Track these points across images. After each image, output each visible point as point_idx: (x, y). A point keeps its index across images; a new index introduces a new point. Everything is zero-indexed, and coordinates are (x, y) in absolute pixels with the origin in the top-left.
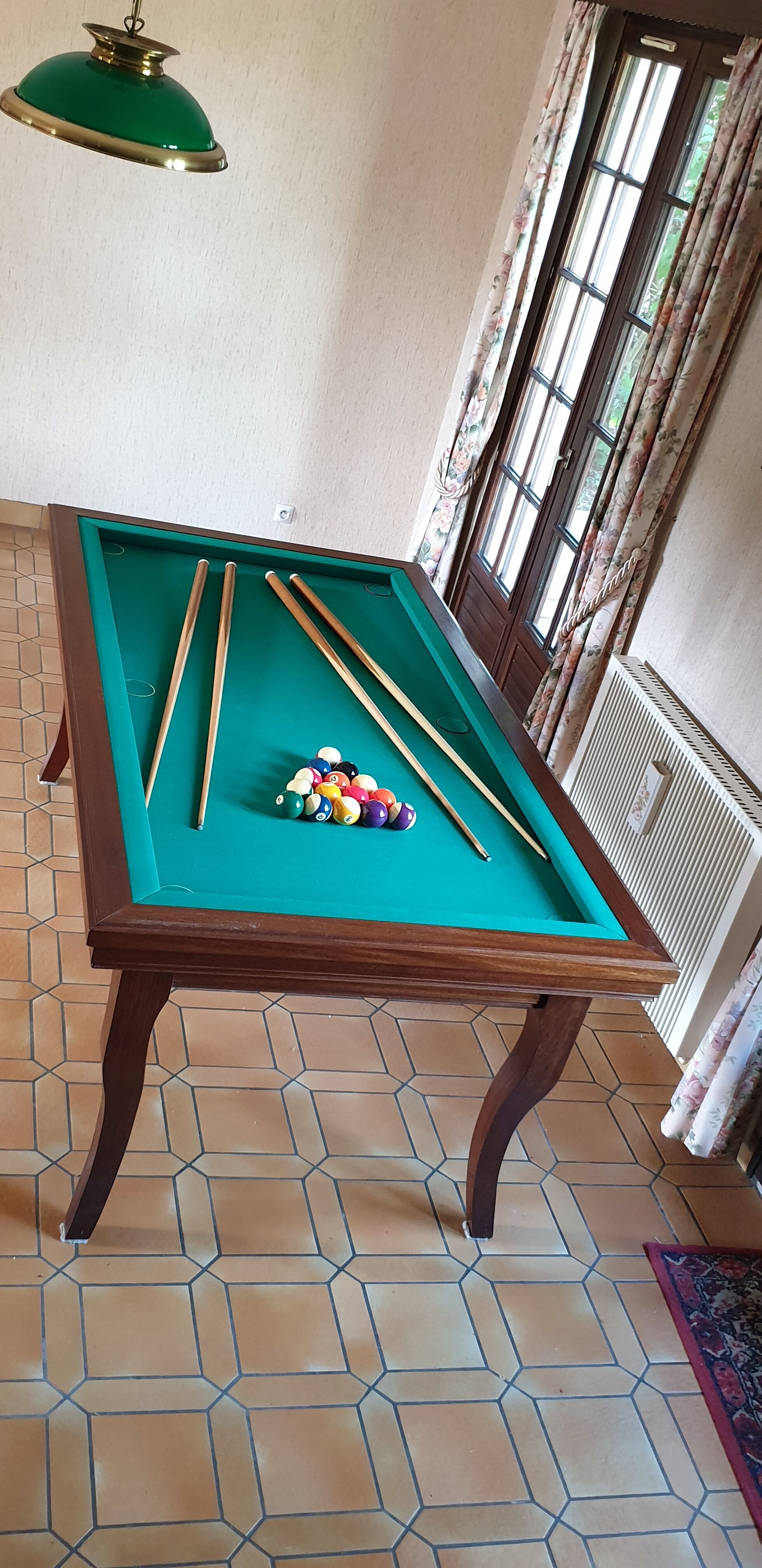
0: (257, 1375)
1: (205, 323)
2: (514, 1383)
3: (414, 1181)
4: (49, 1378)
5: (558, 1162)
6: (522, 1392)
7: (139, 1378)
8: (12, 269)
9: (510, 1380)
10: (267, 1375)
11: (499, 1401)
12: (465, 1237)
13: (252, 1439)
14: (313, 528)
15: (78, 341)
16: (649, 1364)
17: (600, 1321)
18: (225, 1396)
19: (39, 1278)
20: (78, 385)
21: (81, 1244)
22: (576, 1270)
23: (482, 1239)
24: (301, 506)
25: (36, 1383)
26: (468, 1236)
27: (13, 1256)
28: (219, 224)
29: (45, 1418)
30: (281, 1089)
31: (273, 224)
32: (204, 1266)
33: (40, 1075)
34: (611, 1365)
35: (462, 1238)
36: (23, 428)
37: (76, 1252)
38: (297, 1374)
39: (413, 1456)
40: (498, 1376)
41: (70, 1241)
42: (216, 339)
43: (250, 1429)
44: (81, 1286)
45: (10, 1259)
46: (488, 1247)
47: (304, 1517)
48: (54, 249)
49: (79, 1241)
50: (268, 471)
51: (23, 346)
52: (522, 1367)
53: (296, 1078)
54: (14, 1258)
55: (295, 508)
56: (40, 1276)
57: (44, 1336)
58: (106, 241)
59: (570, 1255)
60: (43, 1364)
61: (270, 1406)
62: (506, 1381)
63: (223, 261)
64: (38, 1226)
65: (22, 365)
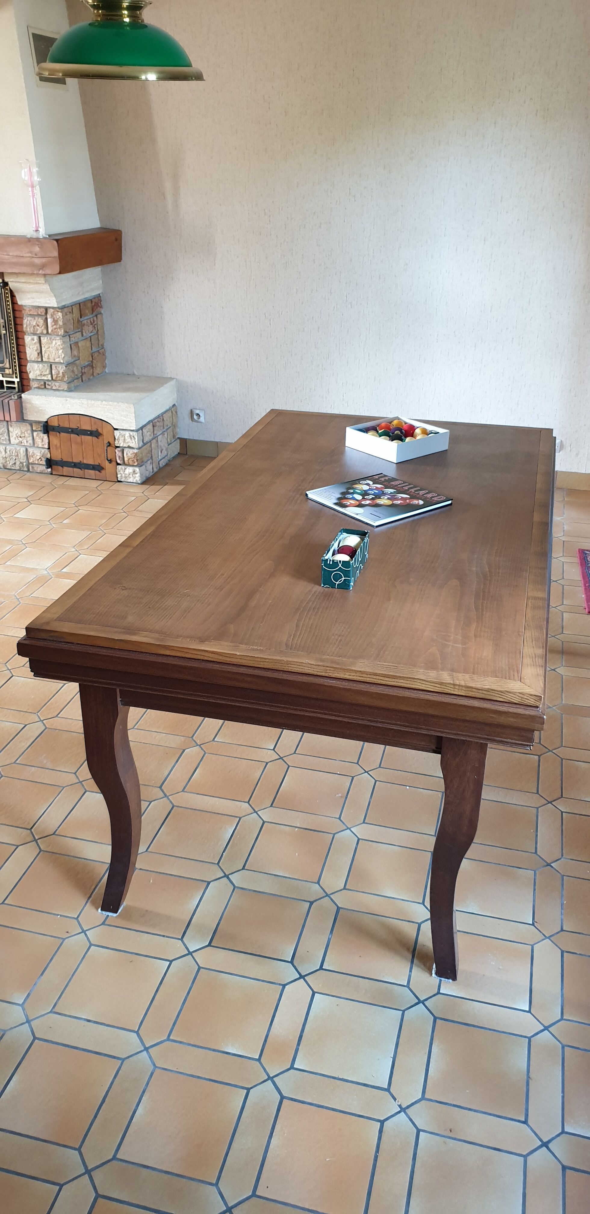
0: (181, 1042)
1: (481, 311)
2: (407, 1111)
3: (409, 921)
4: (26, 1005)
5: (562, 930)
6: (411, 1120)
7: (89, 1021)
8: (348, 294)
9: (404, 1106)
10: (189, 1044)
11: (382, 1122)
12: (431, 974)
13: (144, 1092)
14: (577, 455)
15: (394, 338)
16: (563, 1132)
17: (528, 1077)
18: (145, 1052)
19: (67, 933)
20: (397, 369)
21: (110, 916)
22: (529, 1025)
23: (446, 980)
24: (566, 439)
25: (14, 1006)
26: (434, 975)
27: (58, 915)
28: (485, 238)
29: (2, 1033)
30: (334, 834)
31: (524, 231)
32: (191, 951)
33: (158, 798)
34: (519, 1121)
35: (428, 975)
36: (363, 403)
37: (104, 920)
38: (214, 1050)
39: (271, 1146)
40: (395, 1099)
41: (104, 912)
42: (490, 322)
43: (148, 1084)
44: (91, 945)
45: (55, 916)
46: (448, 987)
47: (145, 1169)
48: (374, 276)
49: (110, 914)
50: (538, 415)
51: (359, 346)
52: (423, 1098)
53: (351, 828)
54: (59, 916)
55: (561, 441)
56: (67, 932)
57: (42, 974)
58: (407, 265)
59: (529, 1012)
60: (29, 993)
61: (176, 1070)
62: (400, 1106)
63: (490, 265)
64: (90, 897)
65: (359, 360)
